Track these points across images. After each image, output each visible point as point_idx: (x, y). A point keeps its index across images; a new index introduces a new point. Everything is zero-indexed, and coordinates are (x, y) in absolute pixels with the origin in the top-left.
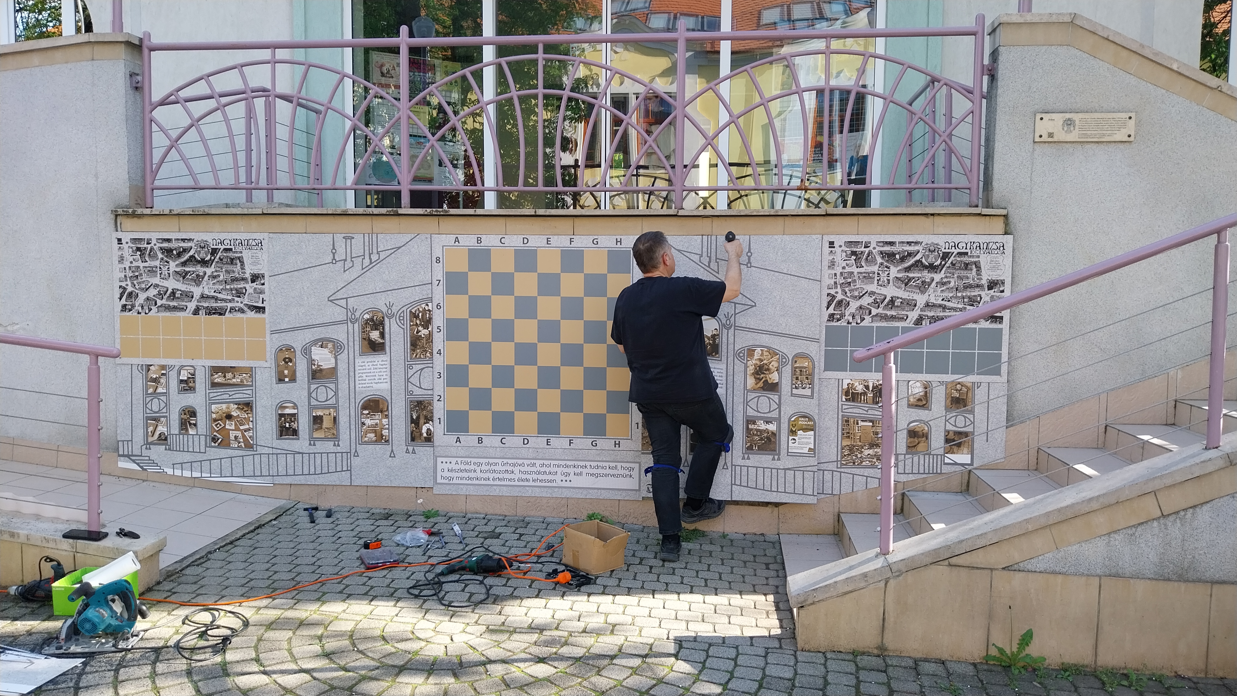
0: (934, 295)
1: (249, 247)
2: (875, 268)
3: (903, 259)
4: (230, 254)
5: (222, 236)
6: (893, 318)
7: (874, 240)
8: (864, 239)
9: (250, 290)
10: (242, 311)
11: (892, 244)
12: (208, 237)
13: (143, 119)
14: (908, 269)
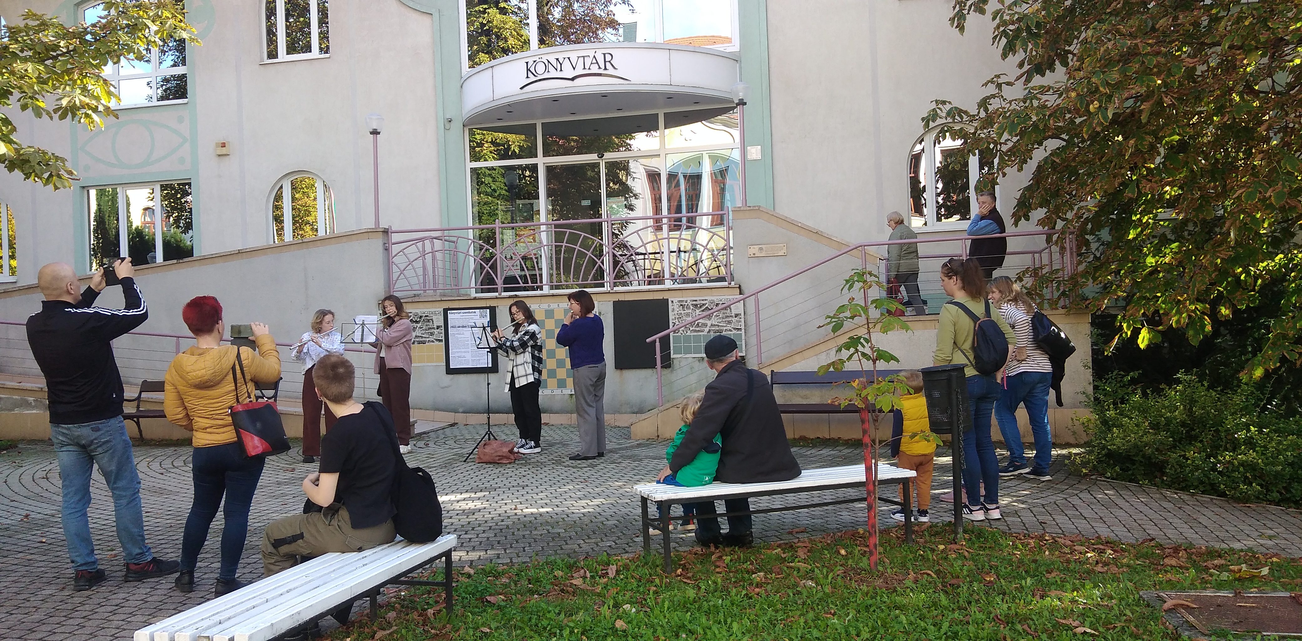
0: (714, 321)
1: (436, 314)
2: (690, 311)
3: (701, 307)
4: (428, 318)
5: (424, 310)
6: (699, 331)
7: (689, 299)
8: (685, 299)
9: (436, 333)
10: (433, 342)
11: (696, 301)
12: (418, 311)
13: (389, 262)
14: (703, 311)
